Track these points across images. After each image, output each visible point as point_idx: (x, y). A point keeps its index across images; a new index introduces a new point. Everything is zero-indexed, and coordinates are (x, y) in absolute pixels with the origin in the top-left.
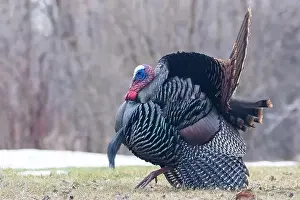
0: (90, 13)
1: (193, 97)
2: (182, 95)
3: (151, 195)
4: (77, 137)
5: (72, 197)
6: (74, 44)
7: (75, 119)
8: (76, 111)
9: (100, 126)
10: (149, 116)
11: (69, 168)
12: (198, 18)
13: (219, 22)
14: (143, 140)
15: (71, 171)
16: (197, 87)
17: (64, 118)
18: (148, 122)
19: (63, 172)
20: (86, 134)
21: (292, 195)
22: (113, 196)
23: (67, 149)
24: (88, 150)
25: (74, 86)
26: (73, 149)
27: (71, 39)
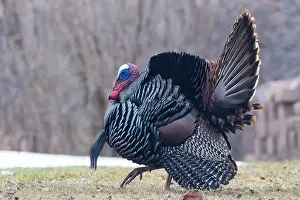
0: (35, 11)
1: (170, 98)
2: (159, 96)
3: (97, 196)
4: (23, 138)
5: (17, 199)
6: (19, 43)
7: (21, 119)
8: (22, 111)
9: (47, 126)
10: (125, 116)
11: (15, 168)
12: (145, 16)
13: (167, 20)
14: (119, 140)
15: (16, 171)
16: (177, 89)
17: (10, 118)
18: (124, 121)
19: (8, 173)
20: (31, 134)
21: (240, 196)
22: (59, 196)
23: (13, 149)
24: (34, 150)
25: (19, 85)
26: (19, 150)
27: (17, 37)
